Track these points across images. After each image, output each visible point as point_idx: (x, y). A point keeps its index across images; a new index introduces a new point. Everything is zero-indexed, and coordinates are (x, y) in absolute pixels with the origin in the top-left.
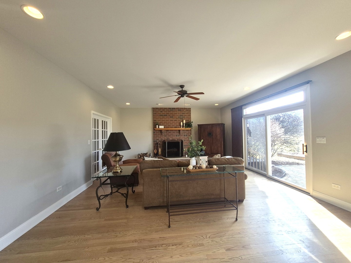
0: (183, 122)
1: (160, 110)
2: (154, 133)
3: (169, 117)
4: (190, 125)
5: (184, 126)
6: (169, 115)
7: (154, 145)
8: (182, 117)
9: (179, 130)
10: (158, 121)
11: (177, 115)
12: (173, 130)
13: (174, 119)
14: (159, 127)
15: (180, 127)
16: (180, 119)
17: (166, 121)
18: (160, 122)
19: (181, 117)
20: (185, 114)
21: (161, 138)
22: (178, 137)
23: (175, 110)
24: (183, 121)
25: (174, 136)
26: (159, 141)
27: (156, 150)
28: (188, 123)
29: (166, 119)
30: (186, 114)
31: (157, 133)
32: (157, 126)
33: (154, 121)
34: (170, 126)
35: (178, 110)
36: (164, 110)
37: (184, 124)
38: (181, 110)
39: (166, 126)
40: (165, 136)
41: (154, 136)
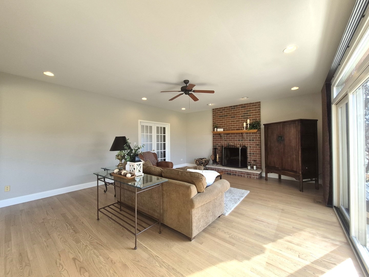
0: (246, 122)
1: (220, 110)
2: (213, 137)
3: (229, 118)
5: (248, 127)
6: (230, 115)
8: (247, 116)
9: (242, 133)
10: (218, 123)
11: (241, 114)
12: (234, 134)
13: (235, 119)
14: (217, 131)
15: (244, 129)
16: (244, 118)
17: (226, 122)
18: (220, 125)
19: (245, 116)
20: (250, 111)
21: (220, 142)
22: (241, 142)
23: (237, 108)
24: (247, 120)
25: (237, 140)
26: (219, 146)
27: (213, 156)
28: (254, 122)
29: (226, 120)
30: (253, 110)
31: (217, 136)
33: (213, 123)
34: (231, 128)
35: (242, 107)
36: (224, 110)
37: (249, 124)
38: (245, 107)
39: (226, 128)
40: (226, 140)
41: (213, 141)
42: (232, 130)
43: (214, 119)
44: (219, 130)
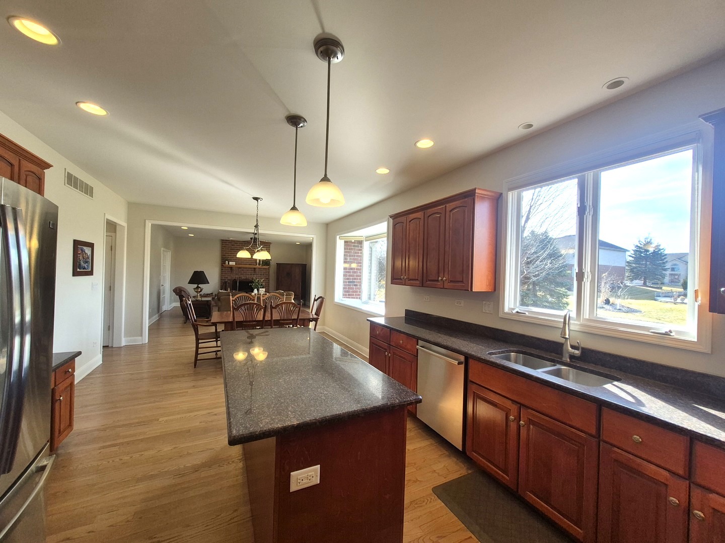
2: (222, 270)
4: (268, 263)
5: (261, 263)
7: (221, 284)
9: (255, 268)
12: (246, 268)
14: (229, 264)
18: (231, 257)
21: (231, 276)
22: (252, 276)
25: (248, 274)
26: (229, 280)
31: (227, 270)
32: (227, 262)
33: (222, 255)
36: (236, 243)
39: (238, 262)
40: (237, 274)
41: (222, 274)
42: (244, 264)
43: (224, 251)
44: (231, 263)
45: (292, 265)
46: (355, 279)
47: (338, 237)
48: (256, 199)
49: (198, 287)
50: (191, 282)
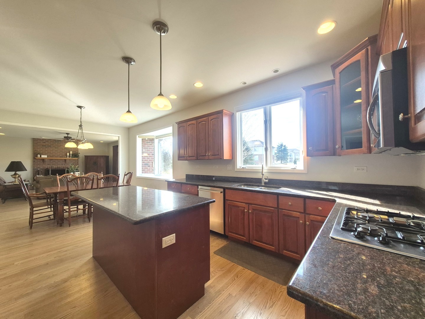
0: (69, 153)
1: (43, 141)
2: (34, 161)
3: (53, 148)
4: (77, 155)
5: (71, 156)
6: (54, 146)
7: (33, 172)
9: (65, 160)
10: (40, 150)
11: (64, 147)
12: (58, 160)
13: (59, 150)
14: (41, 157)
15: (67, 157)
16: (66, 150)
17: (50, 151)
18: (42, 152)
21: (43, 166)
22: (63, 166)
24: (70, 151)
26: (41, 169)
28: (75, 153)
29: (49, 149)
31: (39, 161)
33: (34, 150)
34: (55, 155)
36: (47, 141)
37: (71, 154)
39: (49, 155)
40: (49, 164)
41: (34, 165)
42: (55, 157)
43: (35, 147)
44: (43, 156)
45: (97, 157)
46: (148, 162)
47: (137, 136)
48: (80, 107)
49: (15, 174)
50: (9, 169)
